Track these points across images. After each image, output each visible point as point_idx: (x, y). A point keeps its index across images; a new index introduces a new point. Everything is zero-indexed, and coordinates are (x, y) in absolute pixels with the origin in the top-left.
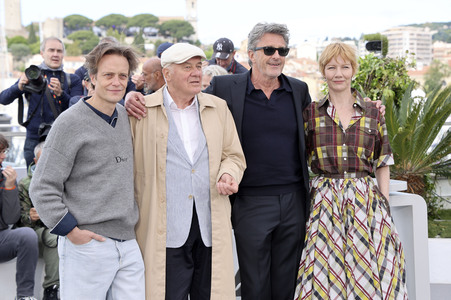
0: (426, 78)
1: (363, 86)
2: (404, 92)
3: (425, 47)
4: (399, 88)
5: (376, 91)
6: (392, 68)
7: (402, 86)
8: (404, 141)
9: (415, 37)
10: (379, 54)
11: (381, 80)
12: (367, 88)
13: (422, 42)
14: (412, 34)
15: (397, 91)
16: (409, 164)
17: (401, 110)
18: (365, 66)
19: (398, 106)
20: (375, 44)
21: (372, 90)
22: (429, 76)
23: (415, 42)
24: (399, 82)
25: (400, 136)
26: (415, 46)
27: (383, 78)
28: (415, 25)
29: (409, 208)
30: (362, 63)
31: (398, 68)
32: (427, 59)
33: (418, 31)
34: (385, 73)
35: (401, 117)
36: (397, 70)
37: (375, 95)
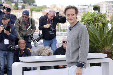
0: (111, 19)
1: (92, 22)
2: (105, 24)
3: (110, 9)
4: (104, 23)
5: (97, 24)
6: (102, 16)
7: (105, 22)
8: (106, 40)
9: (107, 5)
10: (97, 12)
11: (98, 20)
12: (94, 23)
13: (109, 7)
14: (106, 5)
15: (103, 24)
16: (107, 48)
17: (105, 30)
18: (93, 15)
19: (104, 29)
20: (96, 8)
21: (95, 23)
22: (112, 19)
23: (107, 7)
24: (104, 21)
25: (104, 39)
26: (107, 9)
27: (99, 19)
28: (107, 2)
29: (108, 63)
30: (92, 14)
31: (104, 16)
32: (111, 13)
33: (108, 4)
34: (100, 18)
35: (104, 32)
36: (103, 17)
37: (96, 25)
